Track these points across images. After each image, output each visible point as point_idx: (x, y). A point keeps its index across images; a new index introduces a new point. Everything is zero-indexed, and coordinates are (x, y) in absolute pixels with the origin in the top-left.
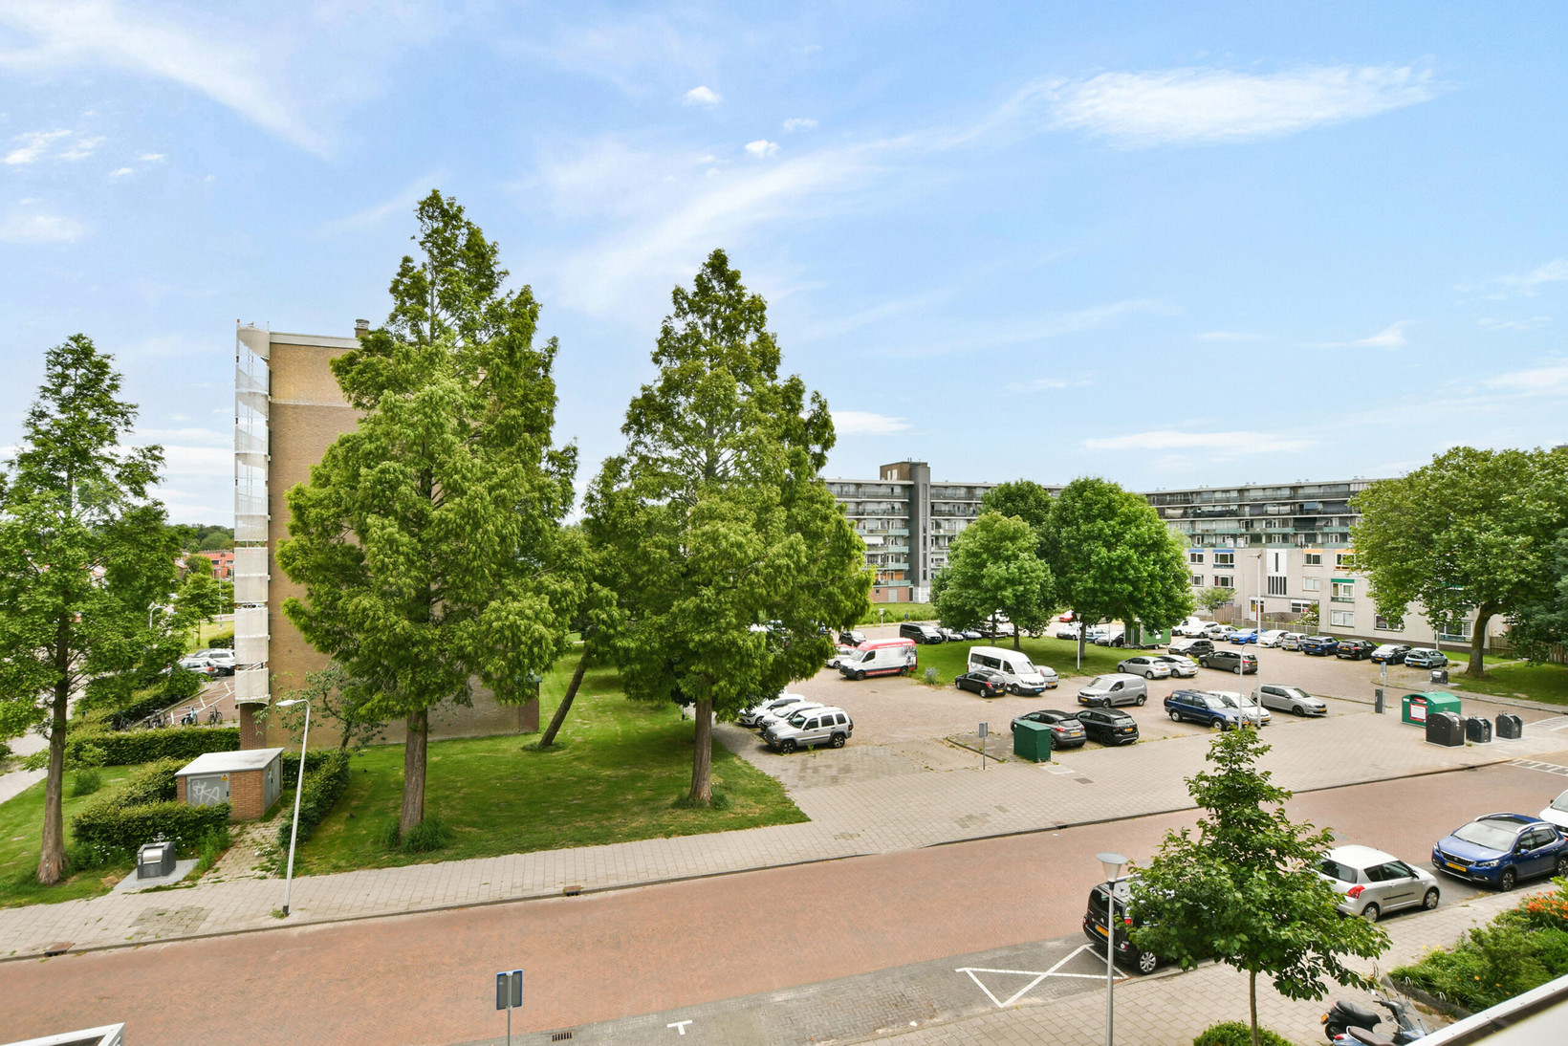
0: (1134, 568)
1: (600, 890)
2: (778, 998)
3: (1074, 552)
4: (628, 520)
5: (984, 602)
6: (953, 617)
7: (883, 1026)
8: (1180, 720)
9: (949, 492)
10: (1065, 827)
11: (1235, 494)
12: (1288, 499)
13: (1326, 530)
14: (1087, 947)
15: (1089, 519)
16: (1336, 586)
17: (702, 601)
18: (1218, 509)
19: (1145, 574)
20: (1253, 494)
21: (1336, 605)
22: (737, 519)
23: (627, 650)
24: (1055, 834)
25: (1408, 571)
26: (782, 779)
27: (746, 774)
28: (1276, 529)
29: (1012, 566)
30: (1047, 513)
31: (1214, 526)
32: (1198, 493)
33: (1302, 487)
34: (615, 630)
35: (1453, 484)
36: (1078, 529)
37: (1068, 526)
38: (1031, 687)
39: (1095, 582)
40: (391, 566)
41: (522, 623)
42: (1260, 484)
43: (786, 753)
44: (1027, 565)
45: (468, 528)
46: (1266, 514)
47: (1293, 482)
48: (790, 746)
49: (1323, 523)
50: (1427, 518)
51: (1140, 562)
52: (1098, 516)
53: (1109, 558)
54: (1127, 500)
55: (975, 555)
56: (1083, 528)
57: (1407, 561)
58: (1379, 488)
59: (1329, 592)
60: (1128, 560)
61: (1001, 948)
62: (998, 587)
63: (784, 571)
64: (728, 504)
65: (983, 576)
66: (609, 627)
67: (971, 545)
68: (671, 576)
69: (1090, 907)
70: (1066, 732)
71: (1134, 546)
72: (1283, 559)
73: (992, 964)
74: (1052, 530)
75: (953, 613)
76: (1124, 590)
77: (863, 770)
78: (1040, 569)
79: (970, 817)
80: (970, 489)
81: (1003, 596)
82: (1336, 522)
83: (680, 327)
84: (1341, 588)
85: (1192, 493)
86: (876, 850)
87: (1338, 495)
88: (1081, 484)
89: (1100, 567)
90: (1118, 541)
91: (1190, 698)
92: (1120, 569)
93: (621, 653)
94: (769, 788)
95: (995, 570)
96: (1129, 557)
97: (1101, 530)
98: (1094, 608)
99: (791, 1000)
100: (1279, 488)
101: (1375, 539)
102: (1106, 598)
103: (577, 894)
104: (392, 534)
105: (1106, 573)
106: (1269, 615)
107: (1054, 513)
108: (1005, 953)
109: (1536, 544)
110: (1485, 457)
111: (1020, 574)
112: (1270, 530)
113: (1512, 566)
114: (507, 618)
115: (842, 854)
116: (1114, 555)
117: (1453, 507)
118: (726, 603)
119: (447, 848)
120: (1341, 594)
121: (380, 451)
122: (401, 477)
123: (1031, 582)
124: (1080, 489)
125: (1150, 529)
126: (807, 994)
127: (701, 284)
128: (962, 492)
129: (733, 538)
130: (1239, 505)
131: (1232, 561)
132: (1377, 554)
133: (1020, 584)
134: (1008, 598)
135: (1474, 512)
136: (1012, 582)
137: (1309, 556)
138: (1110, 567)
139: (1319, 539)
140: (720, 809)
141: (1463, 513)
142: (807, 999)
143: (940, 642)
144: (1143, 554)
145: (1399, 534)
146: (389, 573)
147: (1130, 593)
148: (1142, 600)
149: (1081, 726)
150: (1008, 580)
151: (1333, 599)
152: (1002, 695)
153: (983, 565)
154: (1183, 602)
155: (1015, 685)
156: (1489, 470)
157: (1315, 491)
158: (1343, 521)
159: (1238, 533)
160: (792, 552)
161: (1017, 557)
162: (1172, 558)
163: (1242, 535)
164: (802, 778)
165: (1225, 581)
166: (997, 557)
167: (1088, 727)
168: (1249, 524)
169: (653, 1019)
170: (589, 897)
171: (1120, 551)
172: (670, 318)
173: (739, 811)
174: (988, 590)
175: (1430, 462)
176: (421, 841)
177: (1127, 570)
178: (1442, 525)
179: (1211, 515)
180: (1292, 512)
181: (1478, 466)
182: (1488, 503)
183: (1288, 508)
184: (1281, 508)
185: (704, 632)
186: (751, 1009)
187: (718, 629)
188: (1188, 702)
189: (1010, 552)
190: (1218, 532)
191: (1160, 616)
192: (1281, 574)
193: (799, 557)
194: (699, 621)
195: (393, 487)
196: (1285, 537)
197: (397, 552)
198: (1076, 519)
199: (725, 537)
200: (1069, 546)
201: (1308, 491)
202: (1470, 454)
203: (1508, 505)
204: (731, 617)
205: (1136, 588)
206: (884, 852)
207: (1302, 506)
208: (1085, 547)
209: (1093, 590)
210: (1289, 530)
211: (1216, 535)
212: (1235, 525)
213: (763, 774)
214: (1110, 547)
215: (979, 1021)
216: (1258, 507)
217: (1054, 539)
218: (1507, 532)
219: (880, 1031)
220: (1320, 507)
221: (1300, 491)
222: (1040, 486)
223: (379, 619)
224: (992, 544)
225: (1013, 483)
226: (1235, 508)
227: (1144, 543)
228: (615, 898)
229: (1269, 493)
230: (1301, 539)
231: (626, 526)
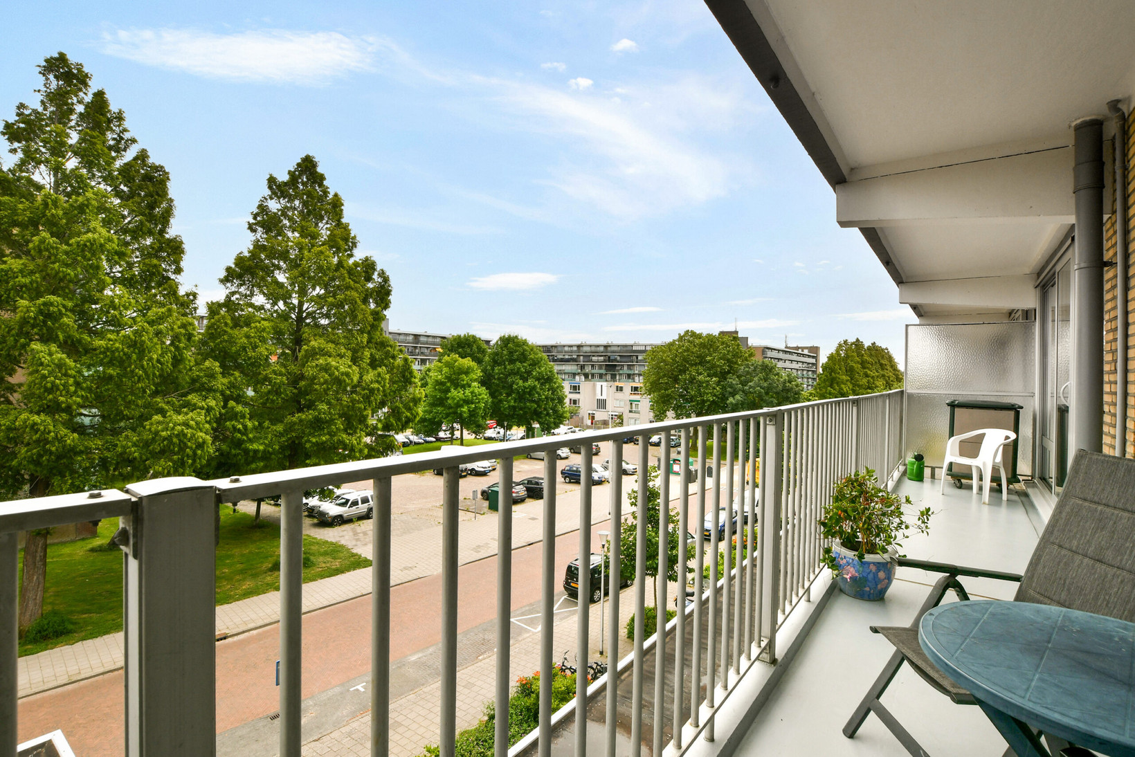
0: (537, 393)
1: (244, 632)
2: (414, 658)
3: (502, 382)
4: (251, 353)
5: (448, 415)
6: (427, 426)
7: (481, 655)
8: (570, 482)
9: (402, 337)
10: (532, 544)
11: (575, 349)
12: (602, 352)
13: (621, 372)
14: (566, 597)
15: (512, 361)
16: (631, 404)
17: (319, 414)
18: (567, 357)
19: (544, 397)
20: (585, 349)
21: (632, 415)
22: (338, 355)
23: (256, 451)
24: (528, 548)
25: (668, 395)
26: (343, 542)
27: (314, 542)
28: (596, 371)
29: (467, 391)
30: (484, 356)
31: (563, 368)
32: (556, 347)
33: (610, 346)
34: (247, 437)
35: (688, 350)
36: (505, 368)
37: (498, 366)
38: (483, 470)
39: (515, 402)
40: (61, 387)
41: (189, 432)
42: (588, 343)
43: (336, 525)
44: (476, 390)
45: (134, 356)
46: (591, 361)
47: (604, 343)
48: (340, 521)
49: (619, 368)
50: (677, 367)
51: (541, 389)
52: (517, 360)
53: (523, 386)
54: (532, 350)
55: (442, 383)
56: (508, 367)
57: (668, 390)
58: (656, 351)
59: (628, 408)
60: (534, 388)
61: (524, 607)
62: (458, 406)
63: (376, 392)
64: (331, 345)
65: (448, 398)
66: (243, 434)
67: (440, 377)
68: (287, 395)
69: (567, 575)
70: (517, 492)
71: (538, 379)
72: (603, 389)
73: (523, 614)
74: (489, 368)
75: (426, 424)
76: (532, 407)
77: (398, 529)
78: (483, 393)
79: (479, 546)
80: (416, 336)
81: (461, 411)
82: (625, 368)
83: (274, 206)
84: (634, 405)
85: (552, 346)
86: (429, 573)
87: (626, 352)
88: (507, 339)
89: (518, 392)
90: (528, 376)
91: (575, 469)
92: (530, 393)
93: (251, 454)
94: (335, 550)
95: (457, 394)
96: (535, 386)
97: (519, 369)
98: (514, 418)
99: (422, 657)
100: (598, 346)
101: (653, 378)
102: (521, 412)
103: (225, 638)
104: (61, 359)
105: (522, 396)
106: (598, 421)
107: (489, 357)
108: (527, 608)
109: (719, 382)
110: (700, 336)
111: (473, 396)
112: (593, 371)
113: (710, 393)
114: (173, 429)
115: (410, 579)
116: (527, 384)
117: (687, 362)
118: (335, 414)
119: (75, 632)
120: (634, 409)
121: (35, 285)
122: (63, 310)
123: (479, 402)
124: (507, 341)
125: (546, 369)
126: (429, 652)
127: (294, 177)
128: (411, 338)
129: (342, 369)
130: (578, 355)
131: (579, 390)
132: (654, 387)
133: (472, 403)
134: (465, 412)
135: (696, 364)
136: (467, 402)
137: (617, 387)
138: (524, 392)
139: (618, 377)
140: (309, 567)
141: (692, 365)
142: (431, 654)
143: (408, 445)
144: (542, 384)
145: (664, 376)
146: (58, 393)
147: (535, 409)
148: (541, 413)
149: (525, 489)
150: (464, 401)
151: (630, 412)
152: (465, 476)
153: (448, 390)
154: (562, 414)
155: (473, 469)
156: (701, 343)
157: (616, 349)
158: (630, 367)
159: (576, 372)
160: (380, 379)
161: (470, 386)
162: (558, 387)
163: (579, 374)
164: (357, 540)
165: (575, 402)
166: (457, 385)
167: (528, 489)
168: (582, 367)
169: (337, 690)
170: (236, 638)
171: (530, 382)
172: (266, 199)
173: (324, 565)
174: (451, 408)
175: (676, 337)
176: (50, 630)
177: (534, 394)
178: (683, 371)
179: (562, 360)
180: (604, 361)
181: (697, 341)
182: (702, 361)
183: (602, 358)
184: (599, 358)
185: (320, 435)
186: (400, 667)
187: (329, 434)
188: (574, 471)
189: (465, 382)
190: (566, 371)
191: (551, 422)
192: (604, 397)
193: (385, 383)
194: (313, 428)
195: (55, 317)
196: (601, 376)
197: (66, 375)
198: (504, 361)
199: (337, 368)
200: (499, 379)
201: (613, 349)
202: (693, 334)
203: (709, 362)
204: (340, 424)
205: (538, 406)
206: (435, 573)
207: (609, 357)
208: (510, 380)
209: (514, 407)
210: (603, 371)
211: (565, 373)
212: (575, 367)
213: (327, 542)
214: (525, 380)
215: (530, 640)
216: (588, 357)
217: (490, 374)
218: (709, 376)
219: (480, 658)
220: (618, 358)
221: (609, 349)
222: (480, 339)
223: (50, 432)
224: (453, 376)
225: (462, 335)
226: (575, 357)
227: (543, 377)
228: (259, 634)
229: (593, 349)
230: (609, 377)
231: (250, 358)
